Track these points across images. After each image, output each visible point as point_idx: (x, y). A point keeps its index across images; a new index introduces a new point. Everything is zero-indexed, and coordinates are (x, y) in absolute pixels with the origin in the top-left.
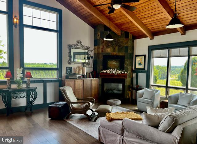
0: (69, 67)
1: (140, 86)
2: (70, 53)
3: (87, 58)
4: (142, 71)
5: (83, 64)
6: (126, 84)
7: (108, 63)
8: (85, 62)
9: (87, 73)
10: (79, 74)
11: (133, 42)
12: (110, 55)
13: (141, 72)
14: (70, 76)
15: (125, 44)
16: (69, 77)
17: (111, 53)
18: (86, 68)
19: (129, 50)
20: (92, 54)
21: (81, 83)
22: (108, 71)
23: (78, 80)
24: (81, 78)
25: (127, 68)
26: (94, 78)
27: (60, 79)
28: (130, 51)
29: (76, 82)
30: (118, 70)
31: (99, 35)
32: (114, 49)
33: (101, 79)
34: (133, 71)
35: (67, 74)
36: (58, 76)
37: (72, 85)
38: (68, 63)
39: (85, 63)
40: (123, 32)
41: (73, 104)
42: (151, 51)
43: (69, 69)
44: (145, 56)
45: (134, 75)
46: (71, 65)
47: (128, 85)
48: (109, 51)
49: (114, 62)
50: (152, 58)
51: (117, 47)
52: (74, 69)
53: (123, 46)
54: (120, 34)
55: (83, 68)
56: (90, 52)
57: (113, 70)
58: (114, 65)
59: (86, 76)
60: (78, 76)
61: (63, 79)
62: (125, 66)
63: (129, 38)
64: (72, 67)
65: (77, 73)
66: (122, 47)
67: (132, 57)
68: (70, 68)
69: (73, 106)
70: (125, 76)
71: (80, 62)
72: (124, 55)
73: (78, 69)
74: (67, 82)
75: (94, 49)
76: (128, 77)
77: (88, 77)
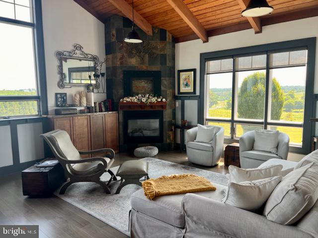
0: (61, 94)
1: (189, 122)
2: (61, 67)
3: (95, 75)
4: (191, 96)
5: (88, 86)
6: (164, 120)
7: (133, 85)
8: (90, 83)
9: (95, 103)
10: (81, 106)
11: (174, 47)
12: (136, 70)
13: (189, 98)
14: (63, 109)
15: (161, 51)
16: (63, 113)
17: (137, 67)
18: (92, 93)
19: (168, 62)
20: (102, 69)
21: (86, 121)
22: (135, 98)
23: (79, 117)
24: (84, 113)
25: (166, 93)
26: (109, 111)
27: (45, 116)
28: (169, 64)
29: (76, 121)
30: (150, 97)
31: (113, 35)
32: (143, 59)
33: (121, 112)
34: (175, 98)
35: (57, 106)
36: (39, 111)
37: (68, 126)
38: (58, 86)
39: (91, 85)
40: (157, 29)
41: (72, 165)
42: (205, 62)
43: (61, 98)
44: (194, 70)
45: (178, 103)
46: (65, 89)
47: (169, 121)
48: (134, 64)
49: (143, 83)
50: (207, 74)
51: (147, 56)
52: (72, 96)
53: (158, 55)
54: (151, 33)
55: (88, 93)
56: (99, 65)
57: (142, 96)
58: (144, 87)
59: (94, 110)
60: (79, 109)
61: (49, 116)
62: (163, 88)
63: (167, 39)
64: (66, 94)
65: (78, 103)
66: (155, 55)
67: (173, 73)
68: (62, 96)
69: (73, 167)
70: (162, 106)
71: (81, 83)
72: (159, 70)
73: (78, 96)
74: (58, 120)
75: (107, 60)
76: (167, 107)
77: (98, 110)
